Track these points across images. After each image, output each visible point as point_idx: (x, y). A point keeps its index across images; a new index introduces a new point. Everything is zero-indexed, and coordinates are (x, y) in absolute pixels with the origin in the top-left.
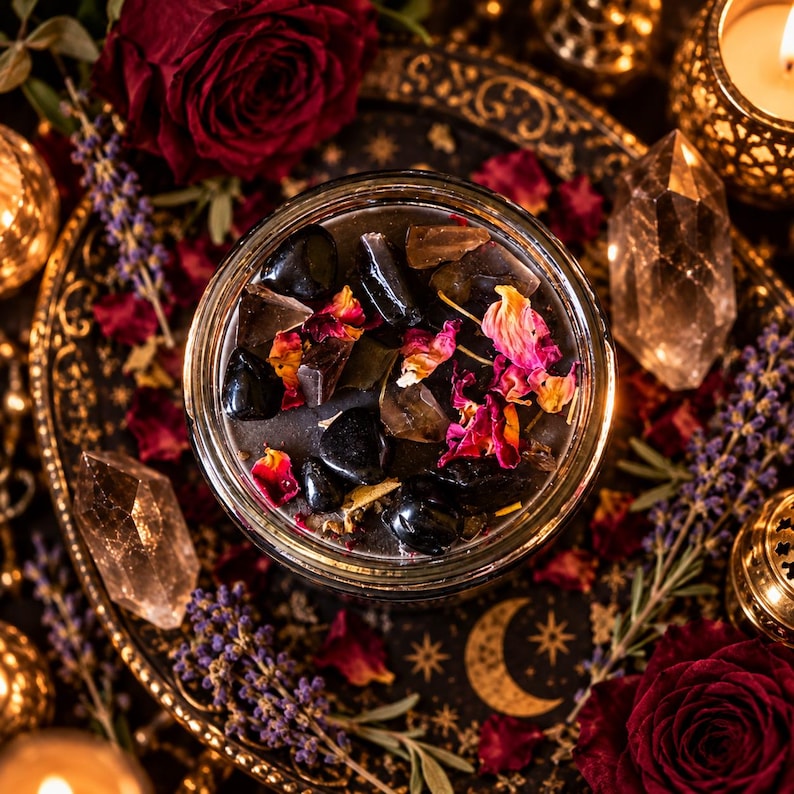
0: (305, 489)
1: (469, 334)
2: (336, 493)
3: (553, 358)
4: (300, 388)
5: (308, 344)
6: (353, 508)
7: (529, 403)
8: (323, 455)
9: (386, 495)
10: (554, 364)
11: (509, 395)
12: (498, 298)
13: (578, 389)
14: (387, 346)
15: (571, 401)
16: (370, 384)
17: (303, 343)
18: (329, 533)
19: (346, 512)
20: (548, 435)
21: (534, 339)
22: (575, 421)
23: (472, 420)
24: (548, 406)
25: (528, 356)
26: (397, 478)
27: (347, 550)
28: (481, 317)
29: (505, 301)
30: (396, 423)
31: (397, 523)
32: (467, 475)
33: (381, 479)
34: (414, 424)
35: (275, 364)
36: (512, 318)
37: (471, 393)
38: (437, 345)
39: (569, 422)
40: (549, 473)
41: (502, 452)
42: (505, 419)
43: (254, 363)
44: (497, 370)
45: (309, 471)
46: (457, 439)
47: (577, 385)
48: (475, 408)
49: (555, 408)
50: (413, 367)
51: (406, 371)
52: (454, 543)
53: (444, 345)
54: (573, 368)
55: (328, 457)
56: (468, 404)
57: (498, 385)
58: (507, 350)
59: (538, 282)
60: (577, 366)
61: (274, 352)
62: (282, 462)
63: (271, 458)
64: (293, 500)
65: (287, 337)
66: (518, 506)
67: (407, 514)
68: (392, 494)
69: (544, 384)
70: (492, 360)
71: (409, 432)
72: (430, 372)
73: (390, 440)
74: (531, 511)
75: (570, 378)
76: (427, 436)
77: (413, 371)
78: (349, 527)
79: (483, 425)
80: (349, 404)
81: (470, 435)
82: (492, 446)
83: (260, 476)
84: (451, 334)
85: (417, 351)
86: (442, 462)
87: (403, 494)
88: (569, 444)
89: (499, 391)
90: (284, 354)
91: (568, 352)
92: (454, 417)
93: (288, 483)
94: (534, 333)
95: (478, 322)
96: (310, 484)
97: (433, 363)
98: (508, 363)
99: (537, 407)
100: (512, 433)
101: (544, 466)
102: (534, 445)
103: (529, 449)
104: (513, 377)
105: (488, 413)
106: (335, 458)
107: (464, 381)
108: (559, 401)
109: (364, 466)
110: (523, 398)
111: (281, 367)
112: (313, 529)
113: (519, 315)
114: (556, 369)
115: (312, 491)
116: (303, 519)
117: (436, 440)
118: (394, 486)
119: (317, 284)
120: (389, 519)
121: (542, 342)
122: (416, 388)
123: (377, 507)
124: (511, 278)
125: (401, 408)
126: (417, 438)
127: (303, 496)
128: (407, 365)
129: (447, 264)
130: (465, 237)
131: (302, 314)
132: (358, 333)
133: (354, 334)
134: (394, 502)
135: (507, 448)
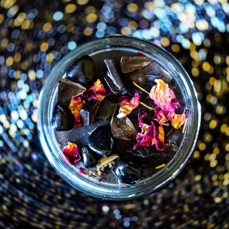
0: (82, 158)
1: (144, 98)
2: (94, 160)
3: (177, 107)
4: (81, 118)
5: (84, 102)
6: (101, 166)
7: (168, 125)
8: (89, 145)
9: (113, 161)
10: (178, 109)
11: (160, 122)
12: (155, 84)
13: (186, 119)
14: (113, 102)
15: (184, 124)
16: (107, 117)
17: (82, 101)
18: (92, 175)
19: (98, 167)
20: (175, 137)
21: (170, 99)
22: (185, 131)
23: (146, 132)
24: (175, 126)
25: (167, 107)
26: (117, 154)
27: (99, 182)
28: (149, 91)
29: (158, 85)
30: (117, 132)
31: (117, 172)
32: (144, 153)
33: (111, 155)
34: (123, 133)
35: (72, 109)
36: (161, 92)
37: (146, 121)
38: (132, 101)
39: (183, 132)
40: (175, 152)
41: (157, 144)
42: (159, 131)
43: (64, 109)
44: (156, 111)
45: (84, 151)
46: (141, 139)
47: (186, 117)
48: (147, 127)
49: (178, 127)
50: (123, 110)
51: (121, 112)
52: (139, 179)
53: (135, 102)
54: (185, 111)
55: (91, 146)
56: (144, 125)
57: (156, 117)
58: (160, 104)
59: (171, 78)
60: (186, 110)
61: (71, 105)
62: (74, 147)
63: (70, 146)
64: (78, 162)
65: (76, 99)
66: (164, 165)
67: (121, 168)
68: (115, 160)
69: (173, 117)
70: (154, 108)
71: (122, 136)
72: (130, 112)
73: (114, 139)
74: (169, 167)
75: (184, 115)
76: (128, 138)
77: (123, 112)
78: (99, 173)
79: (150, 133)
80: (99, 125)
81: (145, 137)
82: (154, 142)
83: (66, 152)
84: (137, 98)
85: (125, 104)
86: (135, 148)
87: (119, 160)
88: (183, 141)
89: (157, 120)
90: (75, 106)
91: (183, 105)
93: (76, 156)
94: (170, 97)
95: (148, 93)
96: (84, 156)
97: (131, 109)
98: (160, 109)
99: (171, 127)
100: (162, 137)
101: (174, 149)
102: (170, 141)
103: (168, 143)
104: (162, 115)
105: (152, 128)
106: (94, 146)
107: (143, 116)
108: (179, 124)
109: (105, 150)
110: (166, 123)
111: (74, 110)
112: (85, 174)
113: (164, 90)
114: (178, 112)
115: (85, 159)
116: (82, 170)
117: (132, 138)
118: (116, 157)
119: (87, 79)
120: (114, 170)
121: (173, 101)
122: (124, 118)
123: (110, 166)
124: (161, 76)
125: (119, 126)
126: (125, 139)
127: (82, 160)
128: (121, 109)
129: (136, 71)
130: (143, 61)
131: (82, 89)
132: (103, 97)
133: (101, 98)
134: (116, 163)
135: (159, 142)
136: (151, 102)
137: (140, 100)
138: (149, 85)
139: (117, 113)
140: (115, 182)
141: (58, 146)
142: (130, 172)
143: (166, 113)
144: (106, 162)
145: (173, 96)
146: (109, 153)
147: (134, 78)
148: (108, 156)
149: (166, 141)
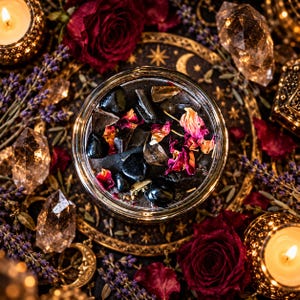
0: (117, 184)
1: (175, 126)
2: (128, 185)
3: (206, 134)
4: (115, 146)
5: (118, 130)
6: (134, 191)
7: (198, 150)
9: (146, 185)
10: (207, 136)
11: (190, 148)
12: (185, 112)
13: (215, 145)
14: (145, 130)
15: (213, 149)
16: (140, 144)
17: (116, 130)
18: (125, 200)
19: (132, 192)
20: (204, 162)
21: (199, 127)
22: (214, 156)
23: (177, 157)
24: (205, 151)
25: (197, 134)
26: (150, 179)
27: (132, 206)
28: (179, 119)
29: (188, 113)
30: (150, 159)
31: (150, 196)
32: (176, 177)
33: (144, 180)
34: (156, 159)
35: (106, 138)
36: (191, 119)
37: (177, 147)
38: (163, 129)
39: (212, 157)
40: (205, 176)
41: (188, 169)
42: (190, 157)
43: (98, 138)
44: (186, 138)
45: (118, 177)
46: (172, 164)
47: (215, 143)
48: (178, 153)
49: (207, 152)
51: (153, 139)
53: (166, 130)
54: (213, 137)
55: (125, 172)
56: (175, 151)
57: (186, 144)
58: (189, 131)
59: (200, 106)
60: (215, 136)
61: (105, 133)
62: (108, 174)
63: (103, 172)
64: (112, 188)
65: (110, 128)
66: (195, 189)
67: (154, 192)
68: (148, 185)
69: (203, 143)
70: (184, 135)
71: (154, 162)
72: (161, 140)
73: (147, 165)
74: (200, 191)
75: (212, 141)
76: (160, 163)
77: (155, 139)
78: (133, 198)
79: (181, 159)
80: (134, 151)
81: (177, 163)
82: (185, 167)
83: (100, 179)
84: (168, 126)
85: (156, 132)
86: (167, 173)
89: (187, 146)
90: (109, 134)
91: (211, 131)
92: (170, 156)
94: (199, 124)
95: (179, 121)
96: (119, 181)
97: (162, 136)
98: (189, 136)
99: (201, 152)
100: (192, 162)
101: (204, 174)
102: (200, 166)
104: (192, 141)
105: (183, 154)
106: (129, 172)
107: (174, 143)
108: (209, 149)
109: (138, 175)
110: (196, 149)
111: (108, 139)
112: (119, 198)
113: (193, 118)
114: (208, 138)
115: (119, 184)
116: (115, 195)
117: (164, 163)
118: (149, 182)
119: (120, 108)
120: (147, 195)
121: (202, 128)
122: (156, 145)
123: (143, 190)
124: (190, 104)
125: (151, 153)
126: (157, 164)
127: (116, 186)
128: (153, 137)
129: (166, 100)
130: (173, 90)
131: (115, 119)
132: (136, 126)
133: (134, 126)
134: (149, 188)
135: (190, 167)
136: (181, 130)
137: (171, 128)
138: (179, 113)
139: (150, 140)
140: (148, 205)
141: (92, 172)
142: (163, 196)
143: (196, 140)
144: (139, 187)
145: (202, 123)
146: (143, 178)
147: (164, 106)
148: (141, 181)
149: (197, 166)
